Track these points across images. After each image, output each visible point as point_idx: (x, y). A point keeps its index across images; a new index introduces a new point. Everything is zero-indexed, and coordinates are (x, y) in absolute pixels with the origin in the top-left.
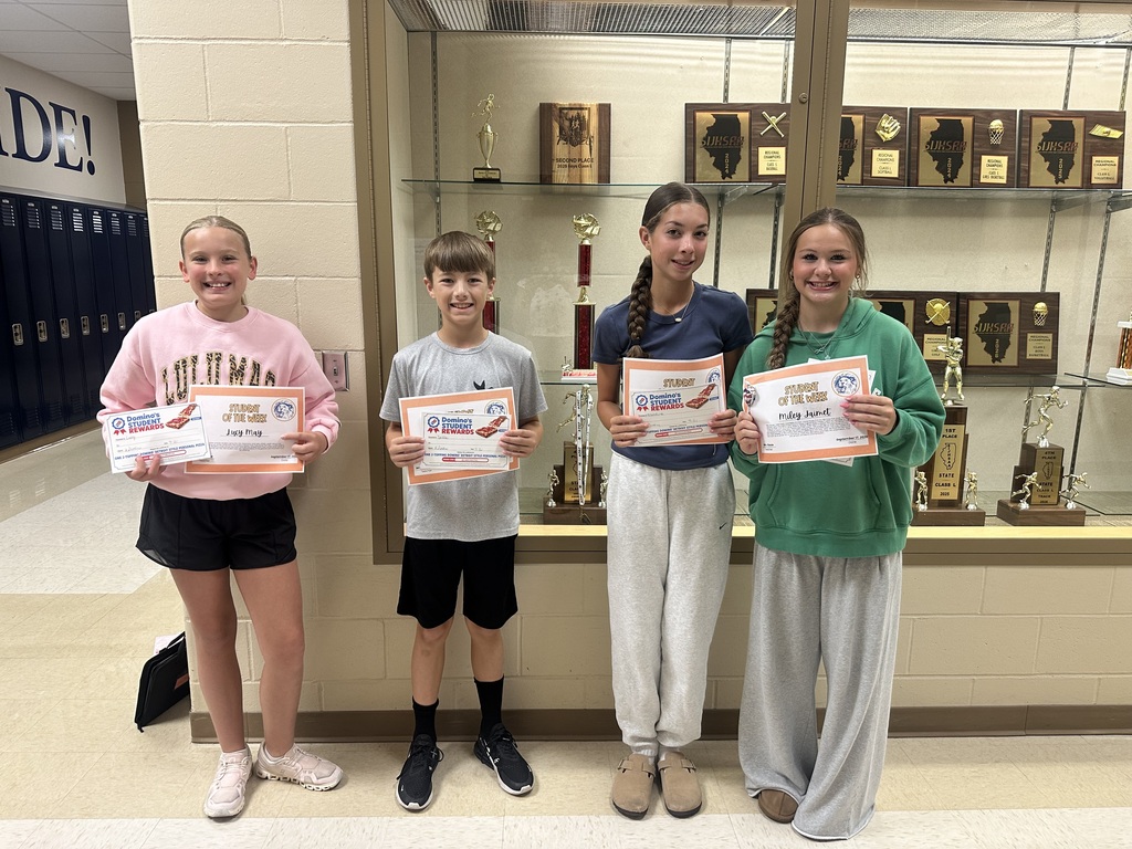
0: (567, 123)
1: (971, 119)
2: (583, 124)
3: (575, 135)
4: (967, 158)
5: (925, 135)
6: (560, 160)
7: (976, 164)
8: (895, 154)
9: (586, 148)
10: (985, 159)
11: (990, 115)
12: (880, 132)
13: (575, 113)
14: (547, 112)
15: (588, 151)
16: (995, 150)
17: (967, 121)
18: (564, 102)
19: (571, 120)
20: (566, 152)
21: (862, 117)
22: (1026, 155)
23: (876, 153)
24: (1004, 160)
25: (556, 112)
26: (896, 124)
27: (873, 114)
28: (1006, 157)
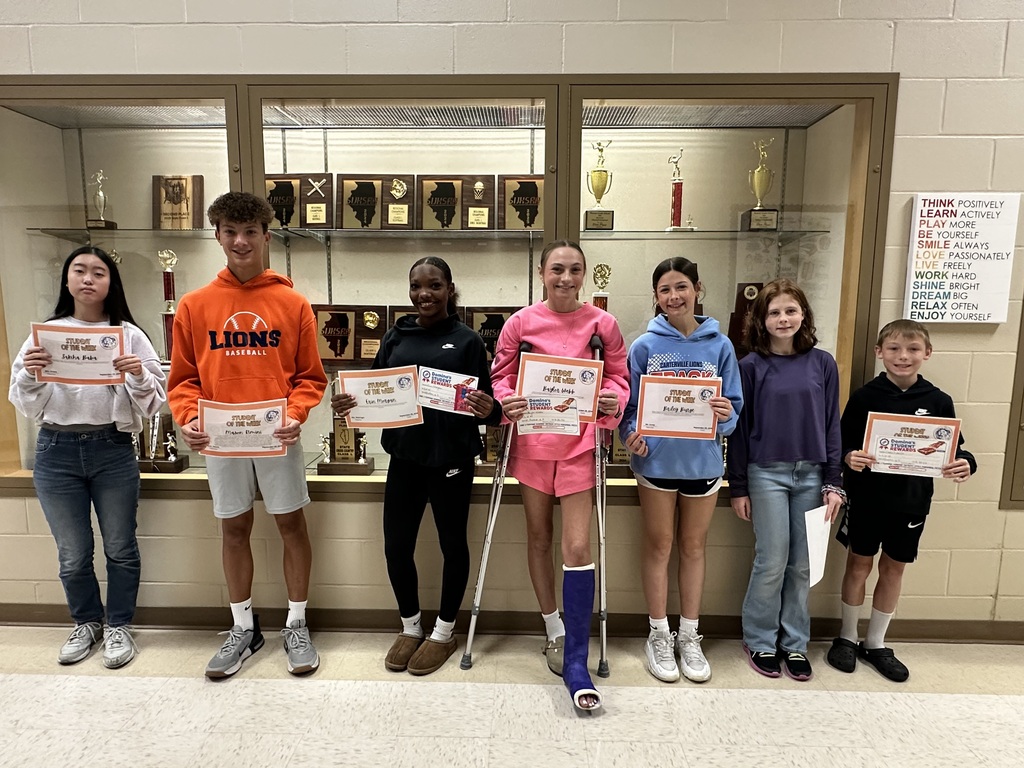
0: (171, 189)
1: (460, 182)
2: (182, 190)
3: (176, 197)
4: (458, 210)
5: (427, 194)
6: (166, 214)
7: (465, 214)
8: (405, 207)
9: (184, 205)
10: (471, 210)
11: (474, 179)
12: (393, 192)
13: (176, 182)
14: (158, 181)
15: (186, 207)
16: (479, 204)
17: (457, 184)
18: (169, 175)
19: (173, 187)
20: (170, 208)
21: (380, 182)
22: (502, 207)
23: (391, 207)
24: (486, 211)
25: (163, 182)
26: (405, 186)
27: (387, 179)
28: (487, 209)
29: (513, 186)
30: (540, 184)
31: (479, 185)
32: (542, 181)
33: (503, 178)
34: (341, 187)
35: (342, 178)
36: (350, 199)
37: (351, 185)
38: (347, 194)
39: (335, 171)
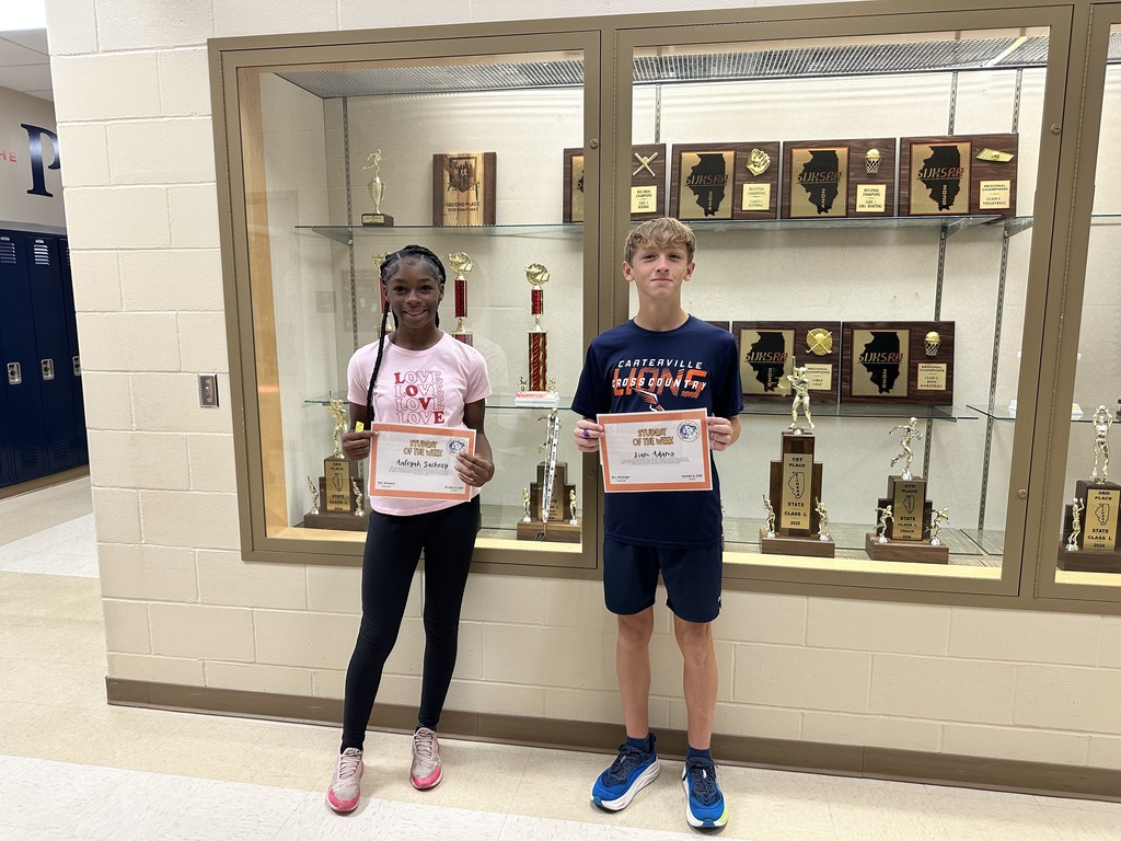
1: (846, 149)
2: (470, 171)
3: (463, 181)
4: (842, 188)
5: (798, 166)
6: (450, 205)
7: (852, 194)
8: (767, 187)
9: (473, 193)
10: (861, 188)
11: (866, 144)
12: (751, 167)
14: (440, 161)
15: (475, 196)
16: (872, 179)
17: (841, 152)
18: (454, 153)
19: (460, 169)
20: (455, 196)
21: (732, 153)
22: (906, 182)
23: (746, 187)
24: (882, 189)
25: (447, 162)
26: (768, 158)
27: (743, 150)
28: (884, 187)
29: (926, 152)
30: (963, 148)
31: (873, 154)
32: (968, 144)
33: (908, 143)
34: (677, 162)
35: (679, 149)
36: (690, 178)
37: (691, 159)
38: (686, 171)
39: (669, 140)
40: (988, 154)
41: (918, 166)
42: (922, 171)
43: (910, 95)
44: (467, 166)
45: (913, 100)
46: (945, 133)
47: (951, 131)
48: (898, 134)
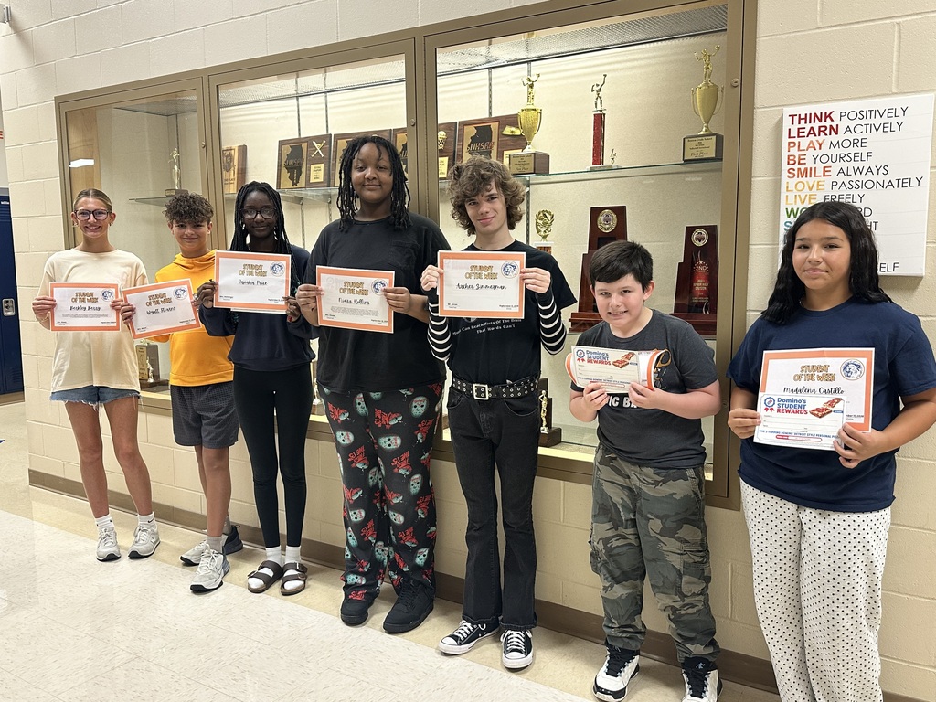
0: (225, 159)
2: (231, 158)
3: (228, 165)
9: (232, 172)
13: (228, 152)
16: (441, 154)
22: (460, 155)
28: (447, 158)
29: (471, 131)
30: (494, 126)
31: (442, 134)
32: (497, 123)
33: (464, 124)
34: (336, 146)
35: (337, 137)
40: (508, 131)
41: (467, 141)
42: (469, 146)
43: (464, 89)
44: (230, 155)
45: (466, 92)
46: (487, 116)
47: (490, 113)
48: (458, 119)
